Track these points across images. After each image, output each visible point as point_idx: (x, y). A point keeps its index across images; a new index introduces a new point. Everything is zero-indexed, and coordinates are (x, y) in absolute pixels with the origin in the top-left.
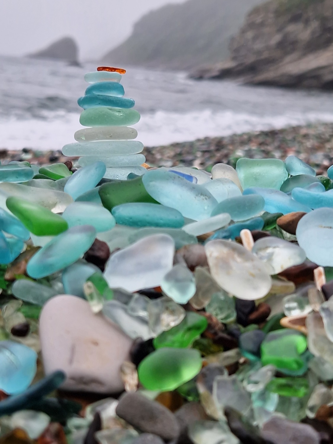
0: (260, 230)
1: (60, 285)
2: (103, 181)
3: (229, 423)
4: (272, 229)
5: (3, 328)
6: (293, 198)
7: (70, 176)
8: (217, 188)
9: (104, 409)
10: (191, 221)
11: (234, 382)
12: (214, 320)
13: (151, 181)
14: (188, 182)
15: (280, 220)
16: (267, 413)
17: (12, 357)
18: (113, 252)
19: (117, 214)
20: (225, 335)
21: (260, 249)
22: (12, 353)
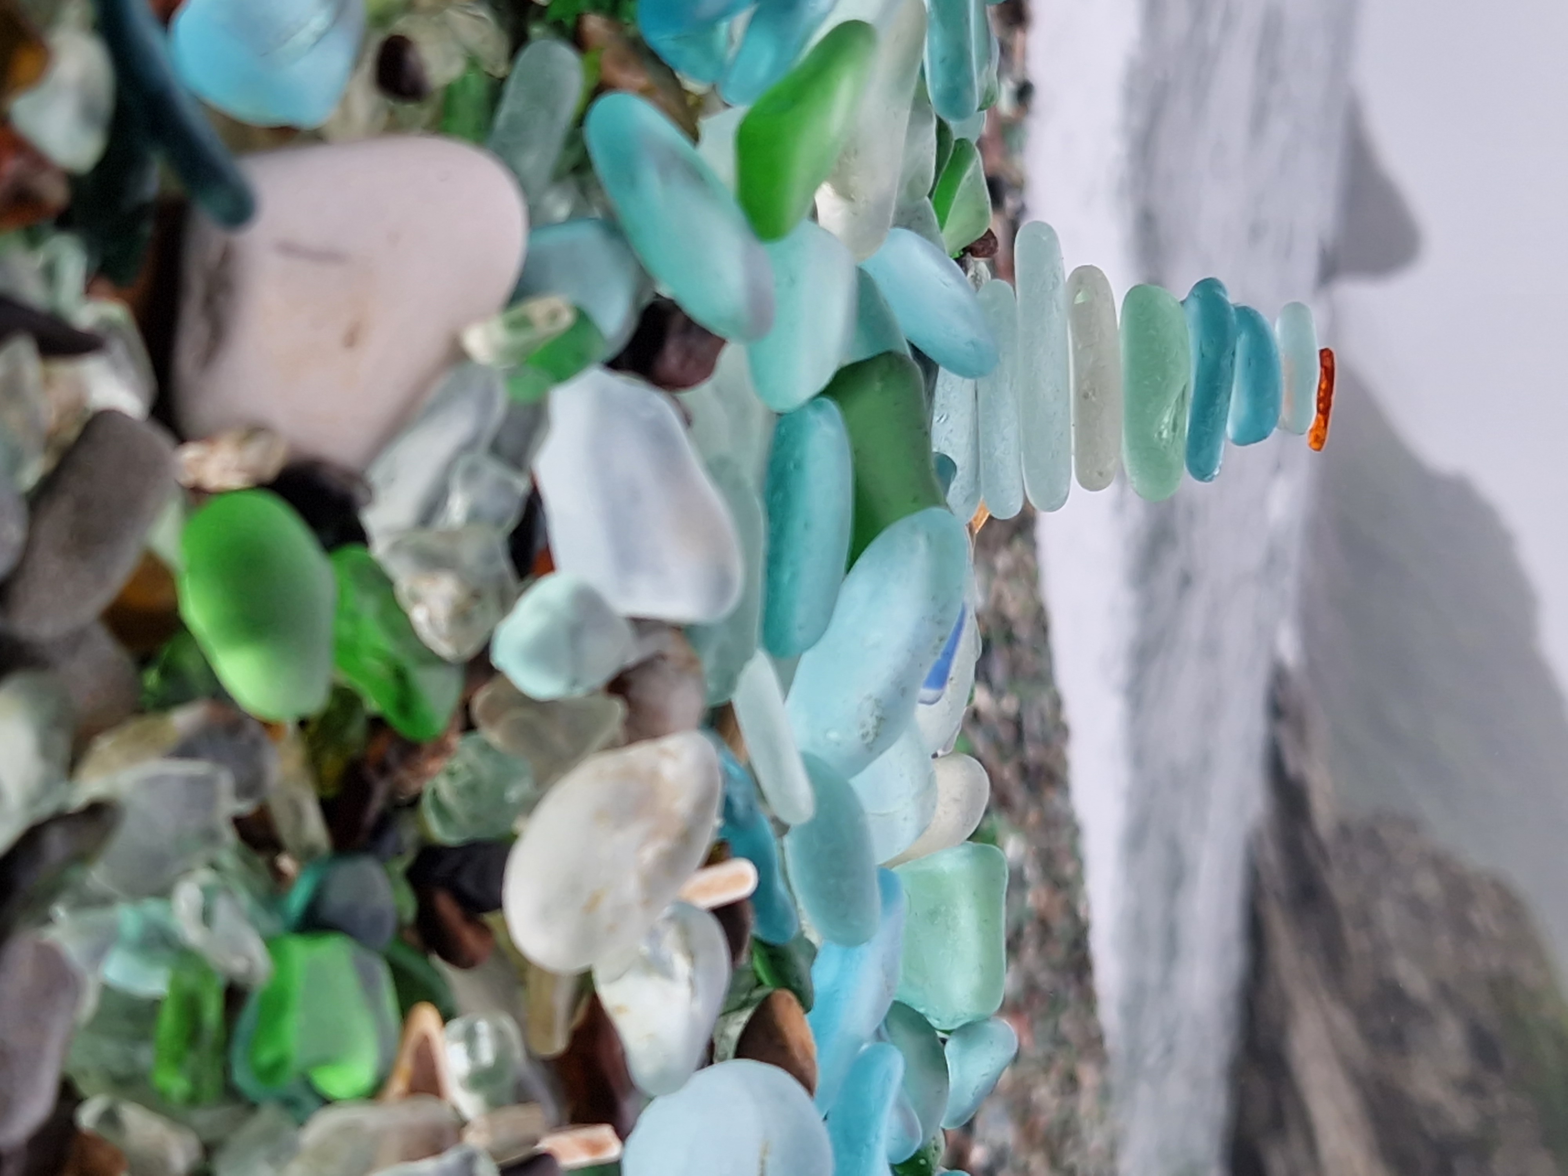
0: (754, 929)
1: (562, 210)
2: (929, 366)
3: (60, 818)
4: (755, 972)
5: (409, 7)
6: (865, 1047)
7: (947, 249)
8: (901, 776)
9: (116, 367)
10: (786, 683)
11: (211, 836)
12: (433, 765)
13: (929, 538)
14: (927, 672)
15: (789, 1001)
16: (98, 954)
17: (304, 37)
18: (677, 403)
19: (812, 416)
20: (377, 803)
21: (685, 931)
22: (320, 37)
